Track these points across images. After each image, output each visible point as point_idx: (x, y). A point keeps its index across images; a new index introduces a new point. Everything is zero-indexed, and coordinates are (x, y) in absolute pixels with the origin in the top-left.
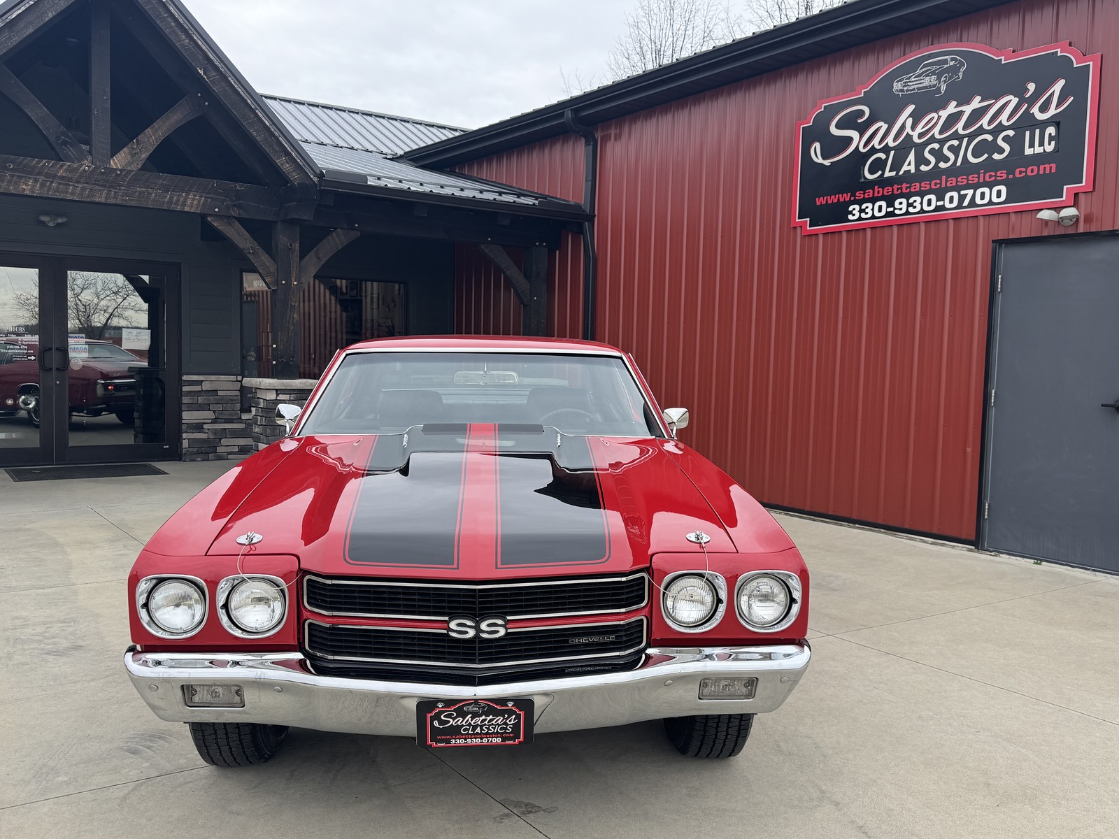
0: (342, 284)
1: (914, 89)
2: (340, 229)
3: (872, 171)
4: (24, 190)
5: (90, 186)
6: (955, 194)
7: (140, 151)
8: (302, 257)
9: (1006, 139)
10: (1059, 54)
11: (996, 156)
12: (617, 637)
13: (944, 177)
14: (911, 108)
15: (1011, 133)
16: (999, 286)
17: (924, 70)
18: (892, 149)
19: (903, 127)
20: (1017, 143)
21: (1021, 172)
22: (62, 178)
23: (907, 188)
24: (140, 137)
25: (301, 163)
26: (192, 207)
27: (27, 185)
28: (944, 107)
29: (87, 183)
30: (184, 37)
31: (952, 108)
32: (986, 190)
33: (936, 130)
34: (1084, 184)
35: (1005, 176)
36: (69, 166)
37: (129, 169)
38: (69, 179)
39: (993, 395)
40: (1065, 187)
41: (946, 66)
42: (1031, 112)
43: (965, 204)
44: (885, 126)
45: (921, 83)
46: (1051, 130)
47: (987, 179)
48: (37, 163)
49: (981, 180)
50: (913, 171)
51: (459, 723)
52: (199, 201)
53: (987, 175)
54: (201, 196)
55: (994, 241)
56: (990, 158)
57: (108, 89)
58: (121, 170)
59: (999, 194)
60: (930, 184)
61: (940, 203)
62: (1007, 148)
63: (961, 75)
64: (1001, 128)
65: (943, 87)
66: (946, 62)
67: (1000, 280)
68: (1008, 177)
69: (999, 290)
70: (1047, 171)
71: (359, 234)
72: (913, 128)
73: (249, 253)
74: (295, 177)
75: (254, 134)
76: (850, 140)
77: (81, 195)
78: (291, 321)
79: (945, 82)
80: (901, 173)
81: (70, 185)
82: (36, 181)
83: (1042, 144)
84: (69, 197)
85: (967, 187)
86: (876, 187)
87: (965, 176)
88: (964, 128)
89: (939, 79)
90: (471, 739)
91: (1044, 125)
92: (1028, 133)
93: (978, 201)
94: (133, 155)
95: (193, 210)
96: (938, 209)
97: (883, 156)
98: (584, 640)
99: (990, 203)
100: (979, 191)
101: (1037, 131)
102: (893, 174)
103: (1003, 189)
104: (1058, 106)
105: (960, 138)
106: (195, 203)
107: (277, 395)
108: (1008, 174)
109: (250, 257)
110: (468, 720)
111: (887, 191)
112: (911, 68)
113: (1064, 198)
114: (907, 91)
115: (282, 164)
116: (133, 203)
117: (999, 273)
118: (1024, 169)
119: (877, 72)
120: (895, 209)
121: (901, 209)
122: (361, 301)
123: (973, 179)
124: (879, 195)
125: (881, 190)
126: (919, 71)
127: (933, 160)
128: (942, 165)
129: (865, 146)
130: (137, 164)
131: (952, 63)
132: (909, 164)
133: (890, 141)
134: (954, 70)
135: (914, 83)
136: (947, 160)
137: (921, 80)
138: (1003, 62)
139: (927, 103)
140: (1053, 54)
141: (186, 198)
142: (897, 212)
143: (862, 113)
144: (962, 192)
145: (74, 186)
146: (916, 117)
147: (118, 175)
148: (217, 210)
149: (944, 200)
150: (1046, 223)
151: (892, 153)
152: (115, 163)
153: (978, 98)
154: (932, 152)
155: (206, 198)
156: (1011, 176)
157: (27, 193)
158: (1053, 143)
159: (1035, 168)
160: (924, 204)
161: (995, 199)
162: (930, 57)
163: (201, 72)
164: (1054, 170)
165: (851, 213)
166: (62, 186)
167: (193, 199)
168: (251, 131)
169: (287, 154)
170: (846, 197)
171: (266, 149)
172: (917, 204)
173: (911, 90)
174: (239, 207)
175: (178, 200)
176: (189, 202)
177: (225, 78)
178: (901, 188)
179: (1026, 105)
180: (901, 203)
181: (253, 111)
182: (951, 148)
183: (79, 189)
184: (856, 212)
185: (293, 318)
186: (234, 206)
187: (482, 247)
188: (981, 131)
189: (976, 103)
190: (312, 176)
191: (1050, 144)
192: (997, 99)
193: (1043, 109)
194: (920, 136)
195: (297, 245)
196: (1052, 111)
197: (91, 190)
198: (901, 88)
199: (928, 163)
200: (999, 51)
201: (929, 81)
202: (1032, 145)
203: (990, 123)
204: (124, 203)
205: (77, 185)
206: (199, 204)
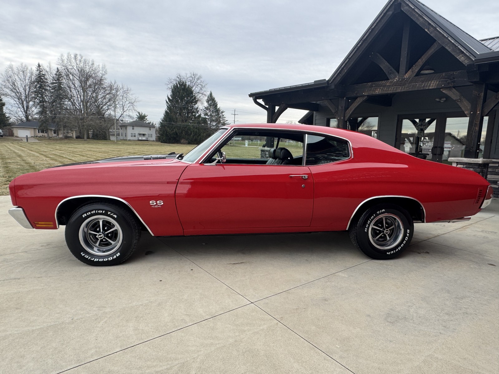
4: (377, 92)
5: (396, 87)
7: (416, 69)
22: (388, 86)
24: (416, 64)
25: (468, 55)
26: (433, 86)
27: (377, 91)
30: (421, 19)
36: (391, 81)
37: (410, 77)
38: (390, 86)
48: (381, 82)
52: (436, 83)
54: (437, 81)
57: (407, 49)
58: (407, 78)
73: (458, 102)
77: (393, 90)
81: (390, 88)
82: (380, 89)
84: (390, 92)
94: (412, 72)
95: (433, 88)
107: (457, 165)
115: (460, 58)
116: (410, 90)
130: (414, 74)
147: (406, 80)
148: (443, 85)
152: (406, 76)
155: (440, 81)
157: (377, 93)
163: (426, 30)
166: (387, 89)
167: (434, 83)
168: (447, 47)
169: (463, 53)
171: (453, 53)
174: (454, 82)
175: (427, 85)
176: (432, 84)
177: (435, 29)
181: (447, 38)
186: (452, 82)
190: (474, 59)
195: (483, 94)
197: (396, 88)
204: (407, 90)
205: (392, 87)
206: (436, 85)
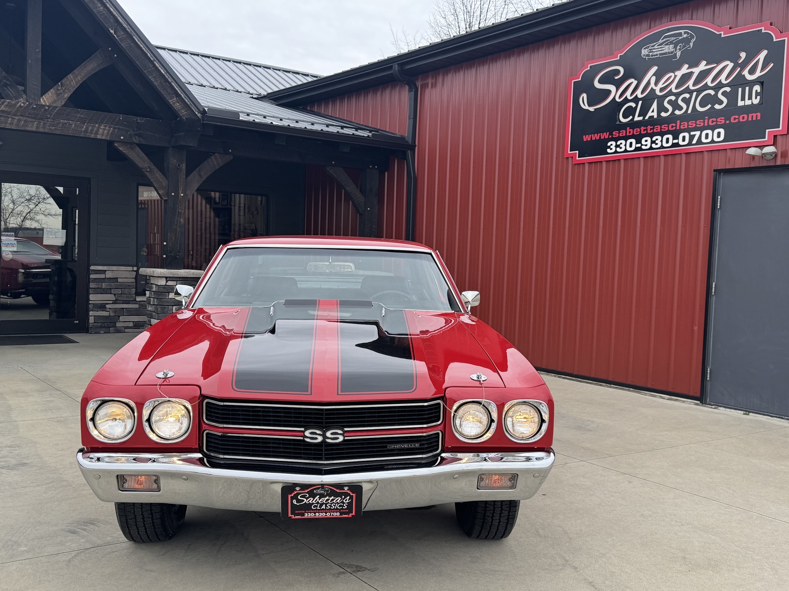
0: (216, 195)
1: (657, 55)
2: (217, 153)
3: (625, 117)
5: (24, 118)
6: (687, 135)
7: (64, 92)
8: (188, 174)
9: (724, 94)
10: (763, 31)
11: (717, 107)
12: (421, 445)
13: (678, 122)
14: (655, 69)
15: (728, 89)
16: (719, 205)
17: (664, 40)
18: (641, 99)
19: (649, 83)
20: (732, 97)
21: (735, 119)
23: (651, 129)
24: (63, 81)
25: (188, 103)
26: (103, 135)
28: (679, 69)
29: (22, 116)
30: (99, 5)
31: (685, 70)
32: (710, 132)
33: (673, 86)
34: (781, 128)
35: (723, 122)
36: (9, 103)
37: (54, 105)
38: (8, 113)
39: (714, 286)
40: (767, 131)
41: (681, 38)
42: (743, 74)
43: (694, 142)
44: (635, 82)
45: (662, 50)
46: (757, 88)
47: (710, 124)
49: (706, 124)
50: (655, 116)
51: (310, 501)
52: (109, 131)
53: (710, 120)
54: (110, 127)
55: (715, 171)
56: (712, 108)
57: (40, 44)
58: (48, 106)
59: (719, 135)
60: (668, 127)
61: (675, 141)
62: (725, 100)
63: (691, 44)
64: (720, 85)
65: (679, 54)
66: (680, 34)
67: (719, 200)
68: (725, 122)
69: (718, 207)
70: (754, 119)
71: (232, 157)
72: (656, 84)
73: (147, 171)
74: (183, 113)
75: (153, 80)
76: (609, 92)
77: (17, 125)
78: (178, 224)
79: (680, 49)
80: (647, 118)
81: (8, 118)
83: (750, 98)
84: (8, 126)
85: (695, 129)
86: (628, 128)
87: (695, 121)
88: (694, 85)
89: (675, 47)
90: (319, 513)
91: (752, 83)
92: (740, 90)
93: (704, 140)
94: (58, 95)
95: (104, 138)
96: (674, 145)
97: (633, 105)
98: (398, 446)
99: (713, 141)
100: (704, 133)
101: (747, 89)
102: (641, 118)
103: (722, 131)
104: (762, 70)
105: (691, 92)
106: (106, 132)
107: (167, 282)
108: (725, 120)
109: (147, 174)
110: (317, 500)
111: (636, 131)
112: (654, 38)
113: (766, 139)
114: (652, 56)
115: (174, 103)
116: (58, 132)
117: (718, 194)
118: (737, 117)
119: (630, 41)
120: (642, 145)
121: (646, 145)
122: (230, 209)
123: (700, 123)
124: (630, 134)
125: (631, 130)
126: (661, 41)
127: (670, 108)
128: (677, 112)
129: (620, 96)
130: (61, 102)
131: (685, 36)
132: (653, 111)
133: (638, 93)
134: (687, 41)
135: (657, 50)
136: (681, 108)
137: (662, 47)
138: (722, 36)
139: (666, 65)
140: (758, 31)
141: (99, 128)
142: (643, 147)
143: (618, 72)
144: (692, 133)
145: (13, 118)
146: (659, 76)
147: (46, 110)
148: (122, 138)
149: (678, 139)
150: (753, 157)
151: (640, 102)
152: (44, 101)
153: (704, 62)
154: (670, 102)
155: (114, 128)
156: (728, 122)
158: (759, 97)
159: (745, 116)
160: (664, 141)
161: (716, 139)
162: (669, 30)
163: (112, 31)
164: (759, 118)
165: (609, 147)
167: (104, 129)
168: (150, 77)
169: (178, 95)
170: (606, 135)
171: (161, 91)
172: (658, 142)
173: (655, 55)
174: (140, 135)
175: (92, 130)
176: (101, 131)
177: (131, 37)
178: (647, 129)
179: (739, 69)
180: (646, 141)
181: (152, 62)
182: (684, 100)
183: (16, 120)
184: (613, 147)
185: (180, 222)
186: (136, 135)
187: (328, 169)
188: (706, 87)
189: (703, 66)
190: (197, 113)
191: (756, 98)
192: (718, 63)
193: (752, 72)
194: (662, 90)
195: (184, 165)
196: (758, 74)
197: (26, 121)
198: (648, 53)
199: (666, 110)
200: (719, 27)
201: (668, 49)
202: (743, 99)
203: (713, 81)
204: (50, 132)
205: (14, 117)
206: (108, 133)
